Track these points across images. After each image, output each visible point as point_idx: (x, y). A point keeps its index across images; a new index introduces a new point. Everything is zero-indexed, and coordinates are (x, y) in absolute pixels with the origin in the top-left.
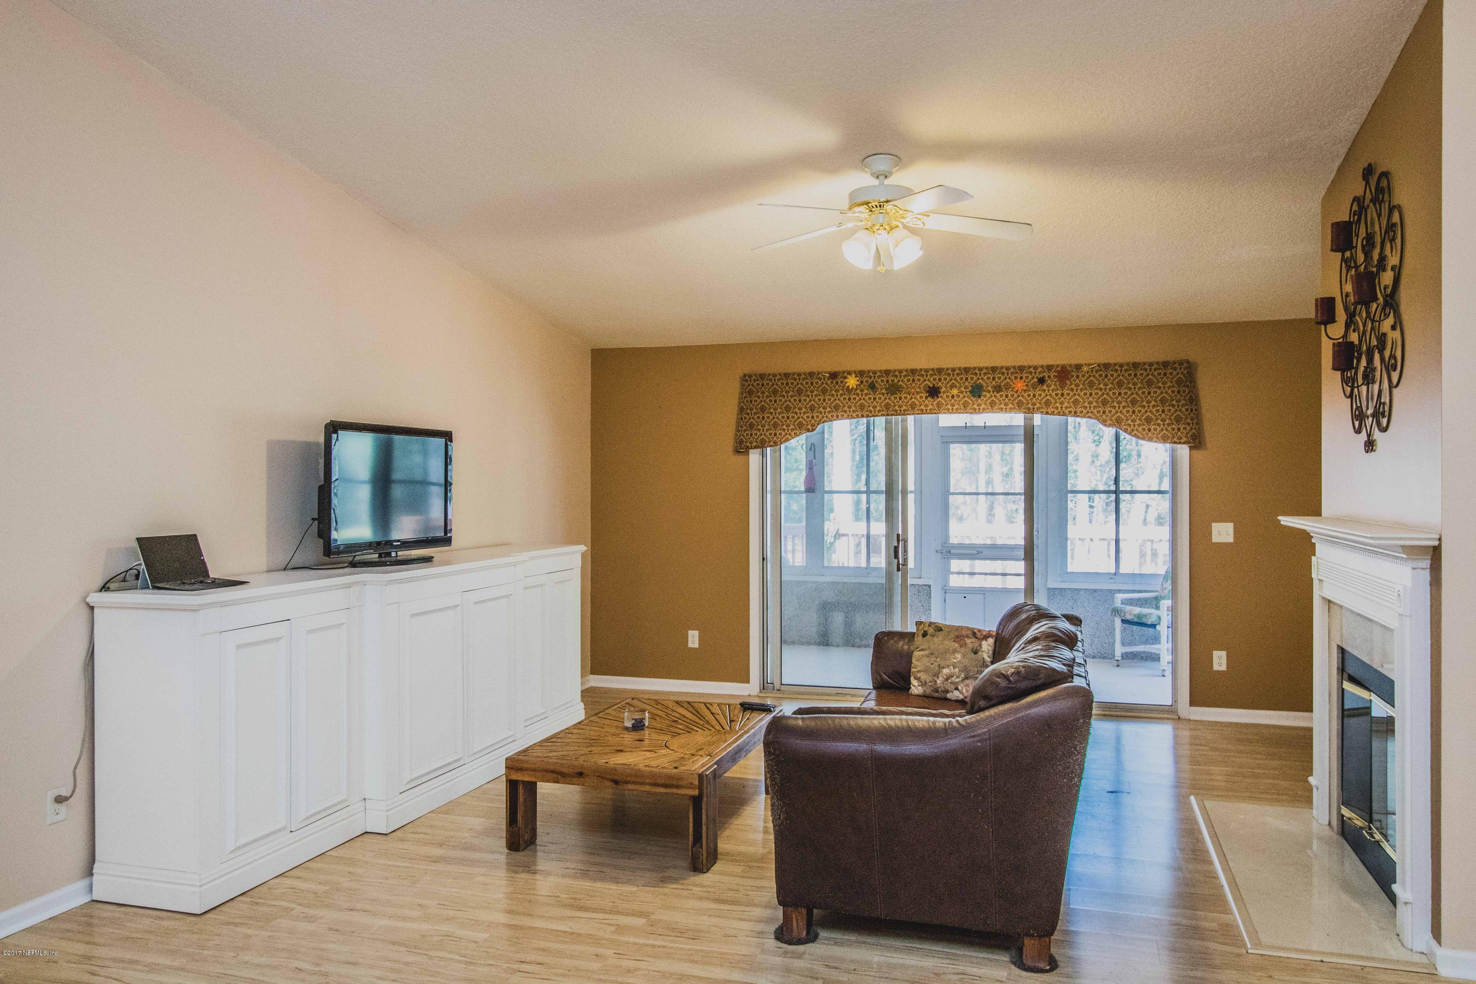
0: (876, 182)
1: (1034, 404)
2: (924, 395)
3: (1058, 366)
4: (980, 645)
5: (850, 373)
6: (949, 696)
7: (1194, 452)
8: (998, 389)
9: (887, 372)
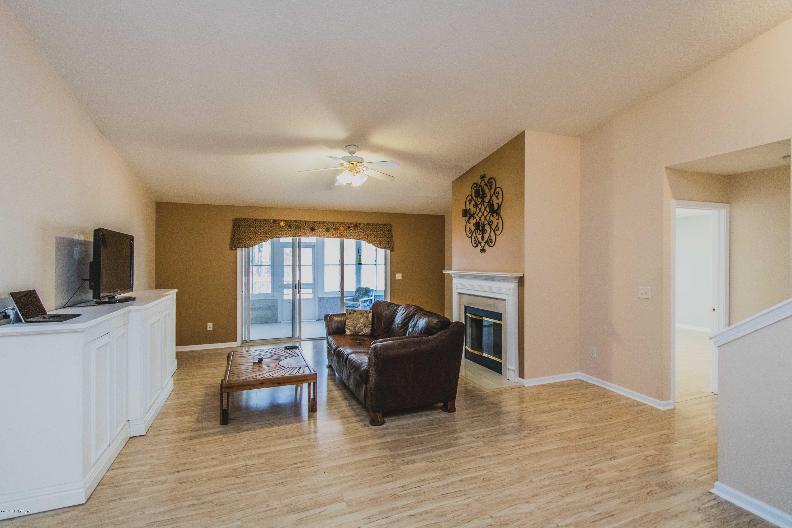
0: (350, 155)
1: (346, 235)
2: (309, 230)
3: (354, 223)
4: (368, 315)
5: (281, 221)
6: (360, 334)
7: (392, 252)
8: (335, 229)
9: (296, 221)
